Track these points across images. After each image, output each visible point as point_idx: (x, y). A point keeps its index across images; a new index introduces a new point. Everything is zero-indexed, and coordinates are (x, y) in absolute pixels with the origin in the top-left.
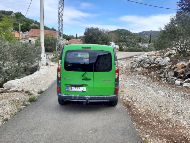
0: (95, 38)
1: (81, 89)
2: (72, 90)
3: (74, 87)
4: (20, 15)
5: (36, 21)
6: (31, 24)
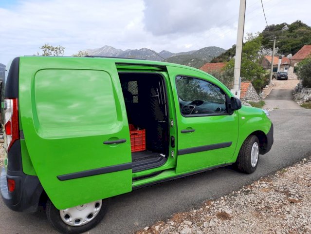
4: (298, 25)
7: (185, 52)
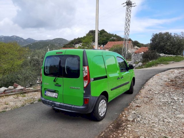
0: (162, 44)
1: (54, 95)
2: (48, 95)
3: (49, 92)
4: (103, 31)
5: (116, 35)
6: (111, 37)
7: (44, 40)
